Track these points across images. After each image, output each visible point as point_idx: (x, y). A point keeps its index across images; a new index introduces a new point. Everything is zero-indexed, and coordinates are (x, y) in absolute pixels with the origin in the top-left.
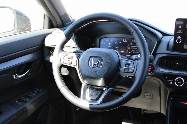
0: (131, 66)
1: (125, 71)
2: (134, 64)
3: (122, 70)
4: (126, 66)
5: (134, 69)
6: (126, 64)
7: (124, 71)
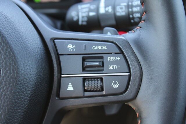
0: (112, 63)
1: (85, 91)
2: (122, 52)
3: (70, 88)
4: (84, 69)
5: (130, 76)
6: (84, 60)
7: (80, 93)
